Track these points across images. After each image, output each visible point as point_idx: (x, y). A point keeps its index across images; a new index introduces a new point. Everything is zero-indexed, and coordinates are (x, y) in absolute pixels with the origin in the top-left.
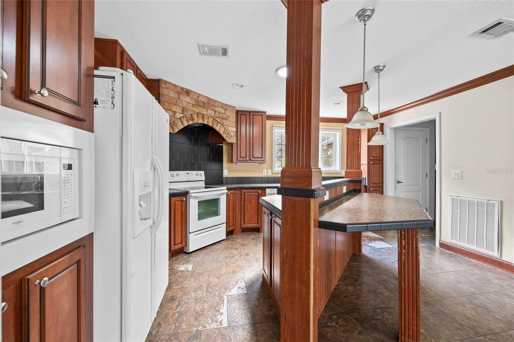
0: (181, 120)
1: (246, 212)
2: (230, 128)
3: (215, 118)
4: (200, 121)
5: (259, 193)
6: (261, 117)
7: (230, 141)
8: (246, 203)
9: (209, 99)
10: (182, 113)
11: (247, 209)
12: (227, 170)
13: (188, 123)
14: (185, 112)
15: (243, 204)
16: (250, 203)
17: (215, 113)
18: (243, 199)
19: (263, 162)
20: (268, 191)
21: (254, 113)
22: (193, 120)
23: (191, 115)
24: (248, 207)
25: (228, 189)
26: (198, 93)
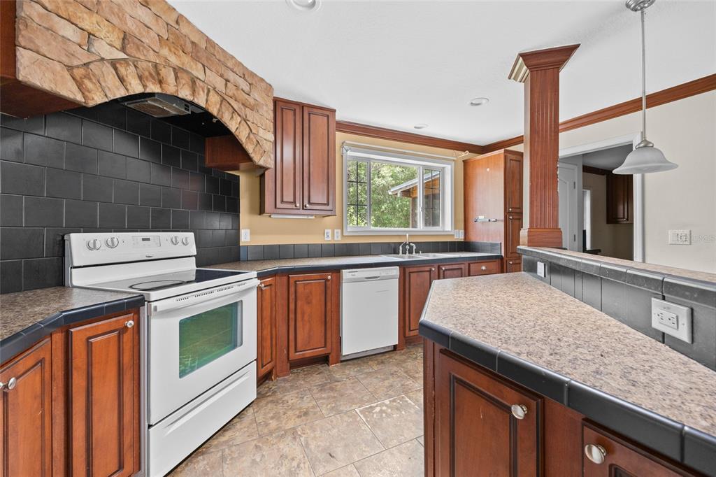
0: (116, 69)
1: (299, 324)
2: (261, 132)
3: (226, 97)
4: (185, 94)
5: (327, 280)
6: (326, 118)
7: (261, 163)
8: (299, 303)
9: (208, 40)
10: (123, 49)
11: (303, 317)
12: (248, 231)
13: (145, 86)
14: (129, 48)
15: (292, 306)
16: (309, 303)
17: (226, 84)
18: (292, 297)
19: (329, 213)
20: (346, 274)
21: (311, 109)
22: (160, 82)
23: (156, 66)
24: (303, 314)
25: (260, 276)
26: (180, 10)
